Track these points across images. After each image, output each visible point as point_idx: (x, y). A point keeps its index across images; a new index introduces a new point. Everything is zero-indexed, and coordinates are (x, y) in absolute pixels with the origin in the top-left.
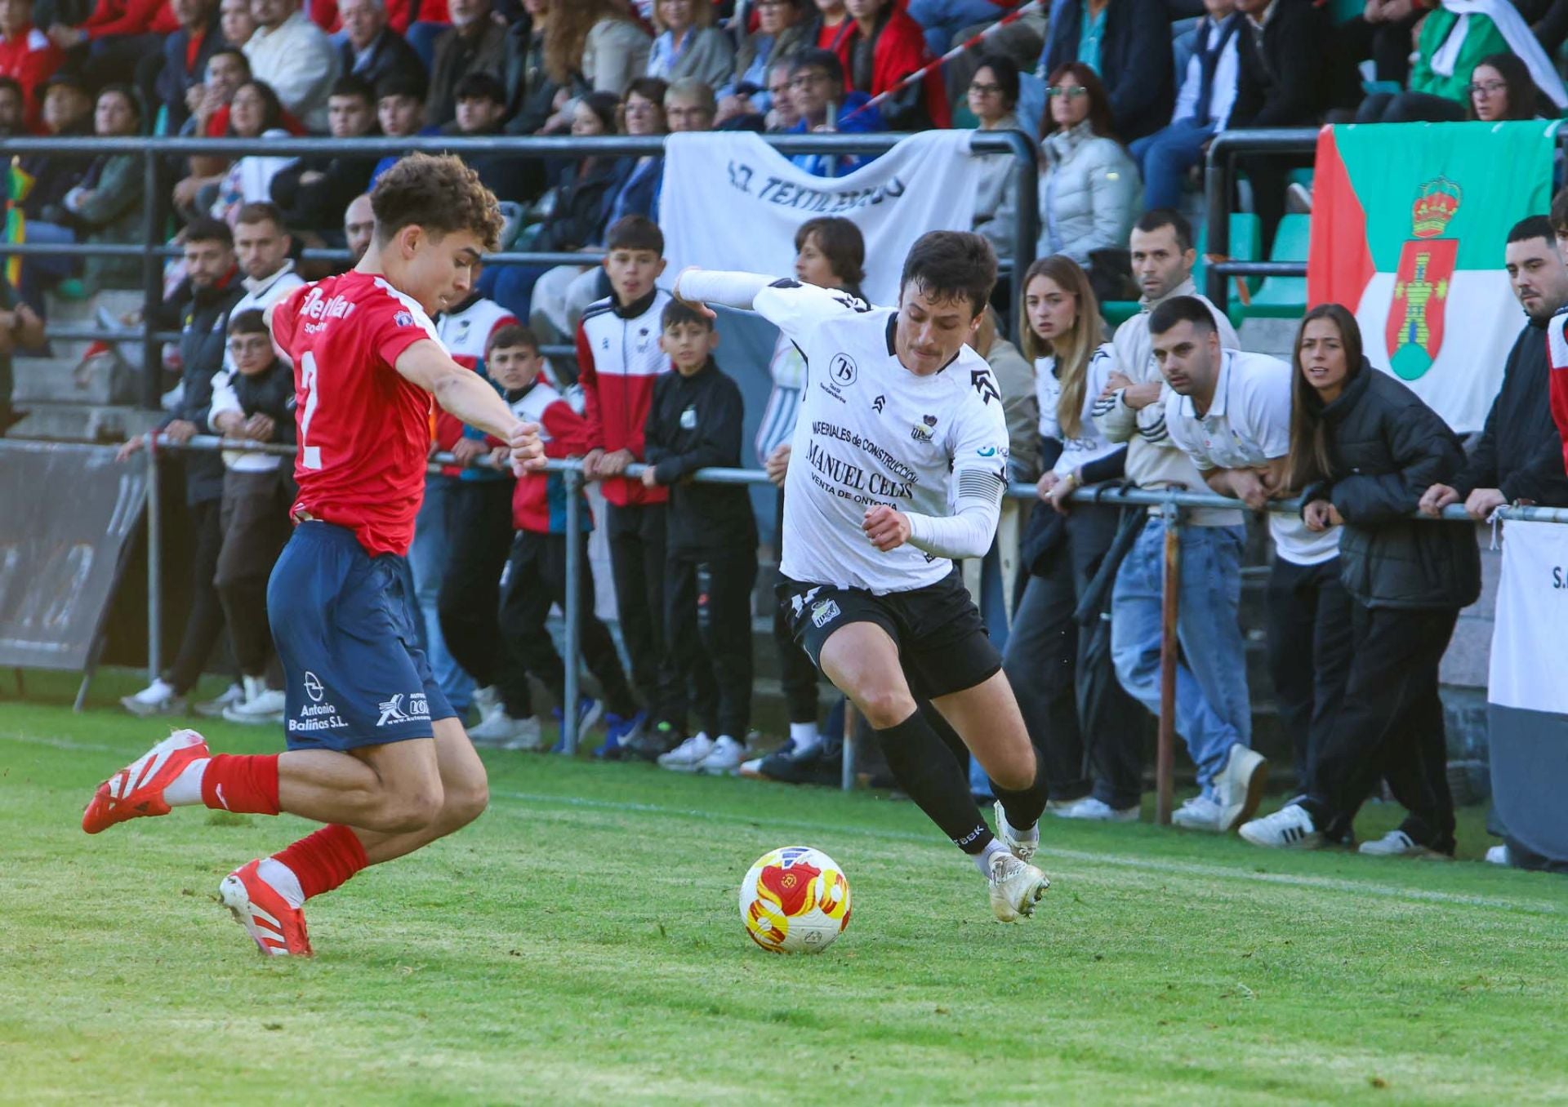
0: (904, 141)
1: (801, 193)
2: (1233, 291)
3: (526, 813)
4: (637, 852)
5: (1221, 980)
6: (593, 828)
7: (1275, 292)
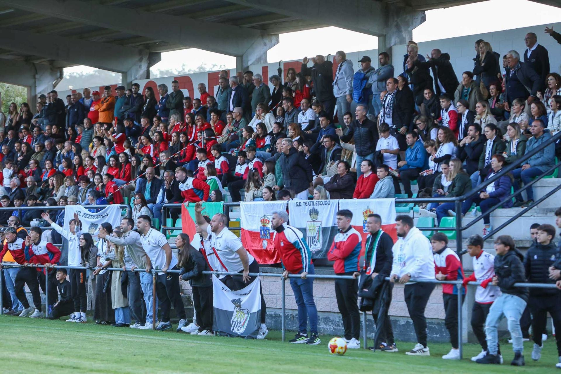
0: (108, 206)
1: (90, 216)
2: (167, 233)
3: (35, 330)
4: (54, 337)
5: (156, 359)
6: (47, 333)
7: (175, 232)
